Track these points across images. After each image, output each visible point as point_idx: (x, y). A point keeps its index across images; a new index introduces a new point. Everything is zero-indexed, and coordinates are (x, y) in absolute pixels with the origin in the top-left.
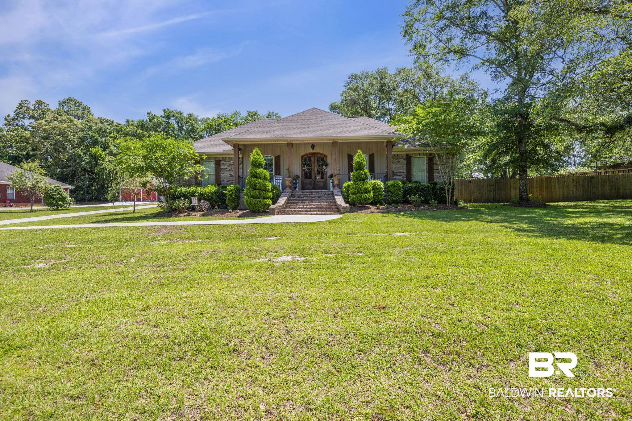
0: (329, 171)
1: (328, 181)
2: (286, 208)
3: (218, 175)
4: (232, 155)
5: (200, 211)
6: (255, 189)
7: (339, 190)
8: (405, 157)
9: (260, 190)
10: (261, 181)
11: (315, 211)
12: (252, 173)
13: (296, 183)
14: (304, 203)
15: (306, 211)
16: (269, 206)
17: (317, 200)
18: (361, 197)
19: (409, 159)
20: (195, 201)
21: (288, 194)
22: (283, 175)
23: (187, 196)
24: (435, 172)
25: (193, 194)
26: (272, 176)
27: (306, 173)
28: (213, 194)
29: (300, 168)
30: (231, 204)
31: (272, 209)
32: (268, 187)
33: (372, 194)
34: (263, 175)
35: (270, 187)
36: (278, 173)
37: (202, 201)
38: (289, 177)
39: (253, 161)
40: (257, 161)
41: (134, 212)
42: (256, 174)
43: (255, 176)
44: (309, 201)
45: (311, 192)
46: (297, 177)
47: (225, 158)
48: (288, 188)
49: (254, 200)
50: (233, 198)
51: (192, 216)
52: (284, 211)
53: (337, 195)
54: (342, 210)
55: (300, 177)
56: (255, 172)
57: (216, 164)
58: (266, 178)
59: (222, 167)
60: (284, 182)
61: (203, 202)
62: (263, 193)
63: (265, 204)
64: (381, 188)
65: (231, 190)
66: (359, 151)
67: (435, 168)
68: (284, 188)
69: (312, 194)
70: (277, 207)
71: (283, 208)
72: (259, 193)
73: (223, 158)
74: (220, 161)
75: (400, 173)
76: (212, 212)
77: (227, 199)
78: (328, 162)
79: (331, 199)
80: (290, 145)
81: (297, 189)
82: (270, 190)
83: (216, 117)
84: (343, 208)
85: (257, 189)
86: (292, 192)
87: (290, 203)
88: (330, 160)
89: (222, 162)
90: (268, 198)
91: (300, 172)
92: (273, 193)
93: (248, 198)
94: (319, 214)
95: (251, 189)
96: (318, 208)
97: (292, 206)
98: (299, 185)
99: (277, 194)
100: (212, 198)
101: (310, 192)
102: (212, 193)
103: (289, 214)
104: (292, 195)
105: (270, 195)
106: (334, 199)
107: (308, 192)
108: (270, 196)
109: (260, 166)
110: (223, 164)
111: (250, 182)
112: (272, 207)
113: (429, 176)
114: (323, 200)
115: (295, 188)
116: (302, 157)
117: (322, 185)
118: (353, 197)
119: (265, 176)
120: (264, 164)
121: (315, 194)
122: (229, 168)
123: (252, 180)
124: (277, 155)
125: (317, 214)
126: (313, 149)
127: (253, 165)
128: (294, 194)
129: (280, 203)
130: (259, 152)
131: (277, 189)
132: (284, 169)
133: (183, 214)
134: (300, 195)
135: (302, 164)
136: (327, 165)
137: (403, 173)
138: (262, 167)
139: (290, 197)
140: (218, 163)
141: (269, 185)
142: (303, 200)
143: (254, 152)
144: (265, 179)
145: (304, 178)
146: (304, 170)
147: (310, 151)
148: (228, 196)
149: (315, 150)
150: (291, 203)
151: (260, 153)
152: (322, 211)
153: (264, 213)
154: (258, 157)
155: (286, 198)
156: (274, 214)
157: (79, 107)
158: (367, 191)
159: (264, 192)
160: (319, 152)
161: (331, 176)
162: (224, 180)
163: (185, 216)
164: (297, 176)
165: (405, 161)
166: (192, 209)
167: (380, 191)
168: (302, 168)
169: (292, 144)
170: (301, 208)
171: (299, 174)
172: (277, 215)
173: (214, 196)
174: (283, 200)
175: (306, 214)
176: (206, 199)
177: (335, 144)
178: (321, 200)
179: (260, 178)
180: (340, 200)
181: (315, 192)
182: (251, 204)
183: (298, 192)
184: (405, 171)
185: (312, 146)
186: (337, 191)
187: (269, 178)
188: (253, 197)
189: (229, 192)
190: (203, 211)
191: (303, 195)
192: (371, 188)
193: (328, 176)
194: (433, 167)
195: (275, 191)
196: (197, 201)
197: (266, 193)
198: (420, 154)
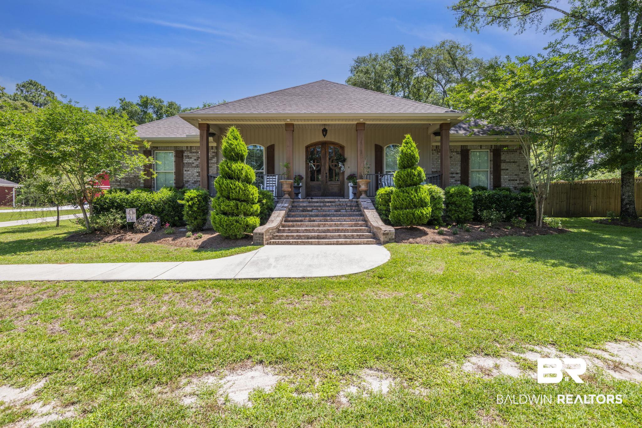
0: (348, 169)
1: (346, 184)
2: (284, 231)
3: (179, 173)
4: (197, 142)
5: (141, 232)
6: (228, 198)
7: (369, 201)
8: (459, 150)
9: (238, 200)
10: (240, 184)
11: (333, 237)
12: (223, 169)
13: (298, 188)
14: (314, 221)
15: (318, 237)
16: (254, 227)
17: (334, 216)
18: (413, 214)
19: (465, 153)
20: (131, 215)
21: (286, 205)
22: (279, 175)
23: (120, 207)
24: (502, 172)
25: (132, 204)
26: (260, 176)
27: (312, 172)
28: (165, 203)
29: (304, 163)
30: (192, 222)
31: (260, 234)
32: (253, 194)
33: (430, 209)
34: (244, 174)
35: (257, 195)
36: (271, 171)
37: (146, 215)
38: (288, 178)
39: (226, 149)
40: (233, 150)
41: (58, 225)
42: (230, 171)
43: (229, 176)
44: (321, 218)
45: (323, 202)
46: (301, 178)
47: (191, 147)
48: (287, 196)
49: (226, 218)
50: (194, 212)
51: (126, 240)
52: (280, 237)
53: (367, 208)
54: (382, 238)
55: (304, 177)
56: (229, 168)
57: (176, 156)
58: (249, 179)
59: (186, 161)
60: (280, 185)
61: (148, 218)
62: (243, 206)
63: (247, 226)
64: (440, 198)
65: (192, 199)
66: (408, 136)
67: (503, 168)
68: (280, 195)
69: (325, 206)
70: (267, 231)
71: (279, 231)
72: (237, 205)
73: (187, 147)
74: (182, 152)
75: (453, 174)
76: (160, 234)
77: (184, 213)
78: (346, 156)
79: (357, 215)
80: (290, 127)
81: (300, 196)
82: (256, 201)
83: (201, 106)
84: (384, 234)
85: (233, 199)
86: (293, 202)
87: (289, 221)
88: (348, 154)
89: (185, 154)
90: (252, 214)
91: (304, 170)
92: (262, 205)
93: (217, 214)
94: (341, 244)
95: (221, 199)
96: (338, 231)
97: (293, 226)
98: (302, 190)
99: (268, 206)
100: (163, 210)
101: (321, 202)
102: (163, 202)
103: (289, 243)
104: (293, 207)
105: (255, 209)
106: (362, 215)
107: (317, 202)
108: (256, 211)
109: (238, 157)
110: (188, 157)
111: (221, 187)
112: (260, 229)
113: (494, 179)
114: (344, 216)
115: (297, 194)
116: (307, 147)
117: (336, 190)
118: (400, 215)
119: (246, 176)
120: (246, 154)
121: (329, 206)
122: (196, 163)
123: (223, 183)
124: (269, 144)
125: (338, 244)
126: (325, 136)
127: (226, 157)
128: (296, 204)
129: (272, 221)
130: (237, 133)
131: (269, 197)
132: (280, 165)
133: (111, 238)
134: (307, 206)
135: (307, 158)
136: (344, 161)
137: (457, 173)
138: (242, 161)
139: (290, 210)
140: (180, 154)
141: (254, 191)
142: (311, 216)
143: (228, 134)
144: (247, 180)
145: (309, 179)
146: (311, 167)
147: (320, 138)
148: (186, 209)
149: (328, 138)
150: (292, 221)
151: (239, 136)
152: (346, 237)
153: (244, 242)
154: (235, 142)
155: (283, 213)
156: (262, 244)
157: (42, 92)
158: (422, 204)
159: (244, 203)
160: (333, 140)
161: (352, 177)
162: (188, 181)
163: (114, 240)
164: (299, 176)
165: (459, 157)
166: (130, 227)
167: (439, 203)
168: (307, 164)
169: (293, 125)
170: (309, 231)
171: (303, 173)
172: (267, 244)
173: (166, 206)
174: (278, 216)
175: (319, 244)
176: (153, 213)
177: (360, 127)
178: (340, 216)
179: (238, 179)
180: (373, 216)
181: (328, 202)
182: (221, 225)
183: (303, 202)
184: (459, 171)
185: (323, 130)
186: (364, 202)
187: (254, 179)
188: (225, 213)
189: (188, 201)
190: (146, 232)
191: (310, 206)
192: (428, 199)
193: (346, 177)
194: (500, 166)
195: (264, 201)
196: (135, 216)
197: (248, 207)
198: (481, 147)
